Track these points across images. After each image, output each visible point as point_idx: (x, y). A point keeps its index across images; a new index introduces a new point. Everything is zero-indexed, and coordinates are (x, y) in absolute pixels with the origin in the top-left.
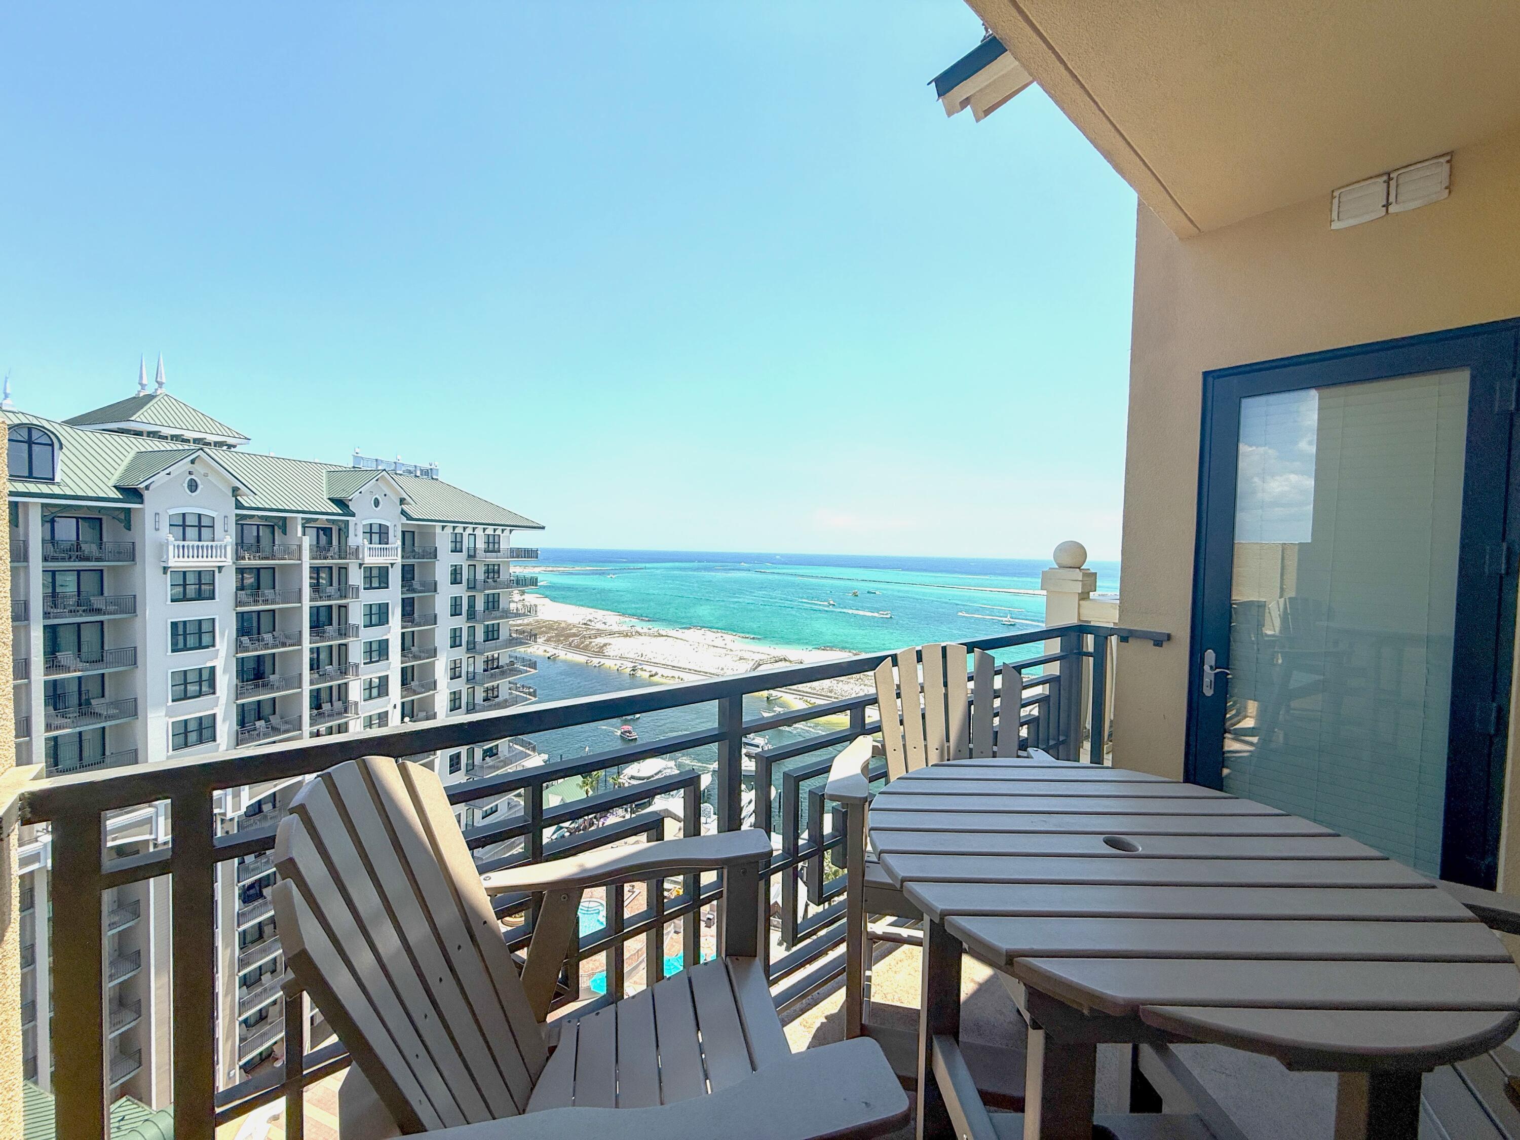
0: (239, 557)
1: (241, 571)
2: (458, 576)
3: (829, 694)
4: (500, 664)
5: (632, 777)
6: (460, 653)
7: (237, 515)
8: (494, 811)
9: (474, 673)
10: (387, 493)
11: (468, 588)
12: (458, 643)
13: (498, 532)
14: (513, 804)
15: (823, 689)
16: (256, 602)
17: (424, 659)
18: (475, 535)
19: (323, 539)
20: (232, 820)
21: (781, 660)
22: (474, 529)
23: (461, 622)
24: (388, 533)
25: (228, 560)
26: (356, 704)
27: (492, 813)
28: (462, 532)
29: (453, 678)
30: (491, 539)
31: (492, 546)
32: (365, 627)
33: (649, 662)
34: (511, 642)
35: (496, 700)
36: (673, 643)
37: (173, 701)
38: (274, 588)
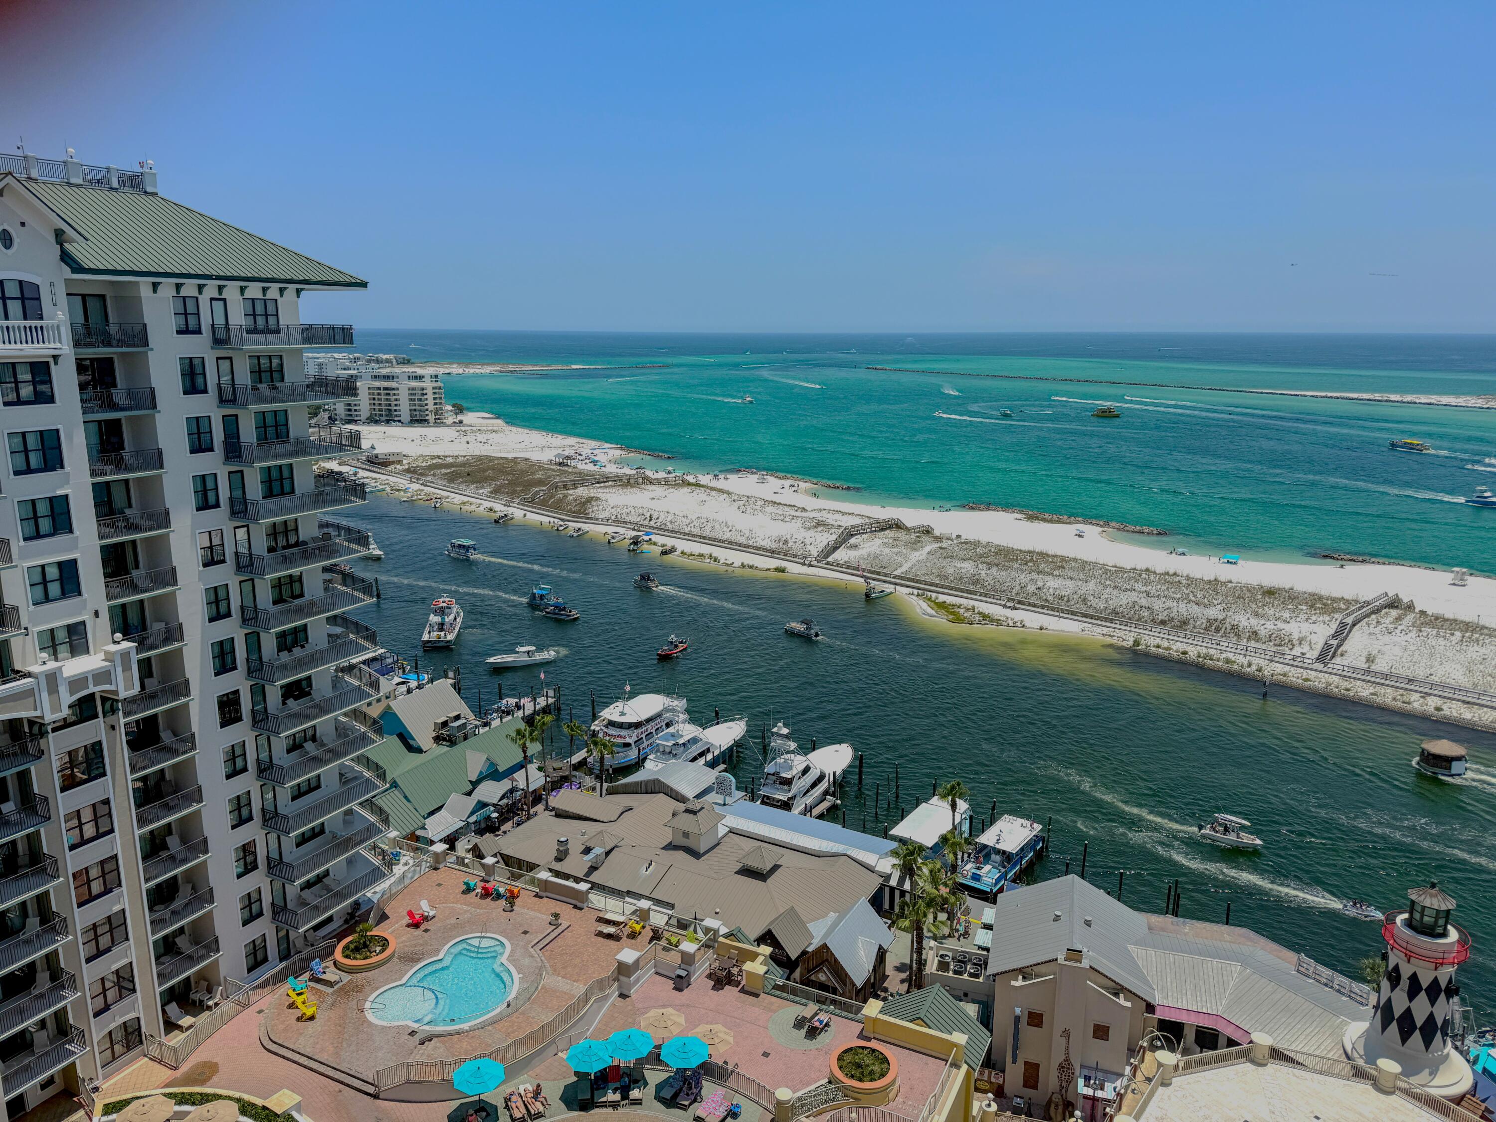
2: (200, 380)
3: (971, 588)
4: (301, 539)
5: (612, 724)
6: (218, 518)
8: (314, 786)
9: (250, 555)
10: (23, 220)
11: (221, 401)
12: (212, 500)
13: (273, 293)
14: (350, 775)
15: (961, 578)
17: (145, 530)
18: (224, 300)
21: (890, 527)
22: (220, 288)
23: (213, 464)
24: (39, 299)
26: (16, 609)
27: (311, 790)
28: (196, 294)
29: (209, 563)
30: (259, 308)
31: (261, 321)
32: (17, 473)
33: (662, 530)
34: (318, 499)
35: (297, 602)
36: (703, 496)
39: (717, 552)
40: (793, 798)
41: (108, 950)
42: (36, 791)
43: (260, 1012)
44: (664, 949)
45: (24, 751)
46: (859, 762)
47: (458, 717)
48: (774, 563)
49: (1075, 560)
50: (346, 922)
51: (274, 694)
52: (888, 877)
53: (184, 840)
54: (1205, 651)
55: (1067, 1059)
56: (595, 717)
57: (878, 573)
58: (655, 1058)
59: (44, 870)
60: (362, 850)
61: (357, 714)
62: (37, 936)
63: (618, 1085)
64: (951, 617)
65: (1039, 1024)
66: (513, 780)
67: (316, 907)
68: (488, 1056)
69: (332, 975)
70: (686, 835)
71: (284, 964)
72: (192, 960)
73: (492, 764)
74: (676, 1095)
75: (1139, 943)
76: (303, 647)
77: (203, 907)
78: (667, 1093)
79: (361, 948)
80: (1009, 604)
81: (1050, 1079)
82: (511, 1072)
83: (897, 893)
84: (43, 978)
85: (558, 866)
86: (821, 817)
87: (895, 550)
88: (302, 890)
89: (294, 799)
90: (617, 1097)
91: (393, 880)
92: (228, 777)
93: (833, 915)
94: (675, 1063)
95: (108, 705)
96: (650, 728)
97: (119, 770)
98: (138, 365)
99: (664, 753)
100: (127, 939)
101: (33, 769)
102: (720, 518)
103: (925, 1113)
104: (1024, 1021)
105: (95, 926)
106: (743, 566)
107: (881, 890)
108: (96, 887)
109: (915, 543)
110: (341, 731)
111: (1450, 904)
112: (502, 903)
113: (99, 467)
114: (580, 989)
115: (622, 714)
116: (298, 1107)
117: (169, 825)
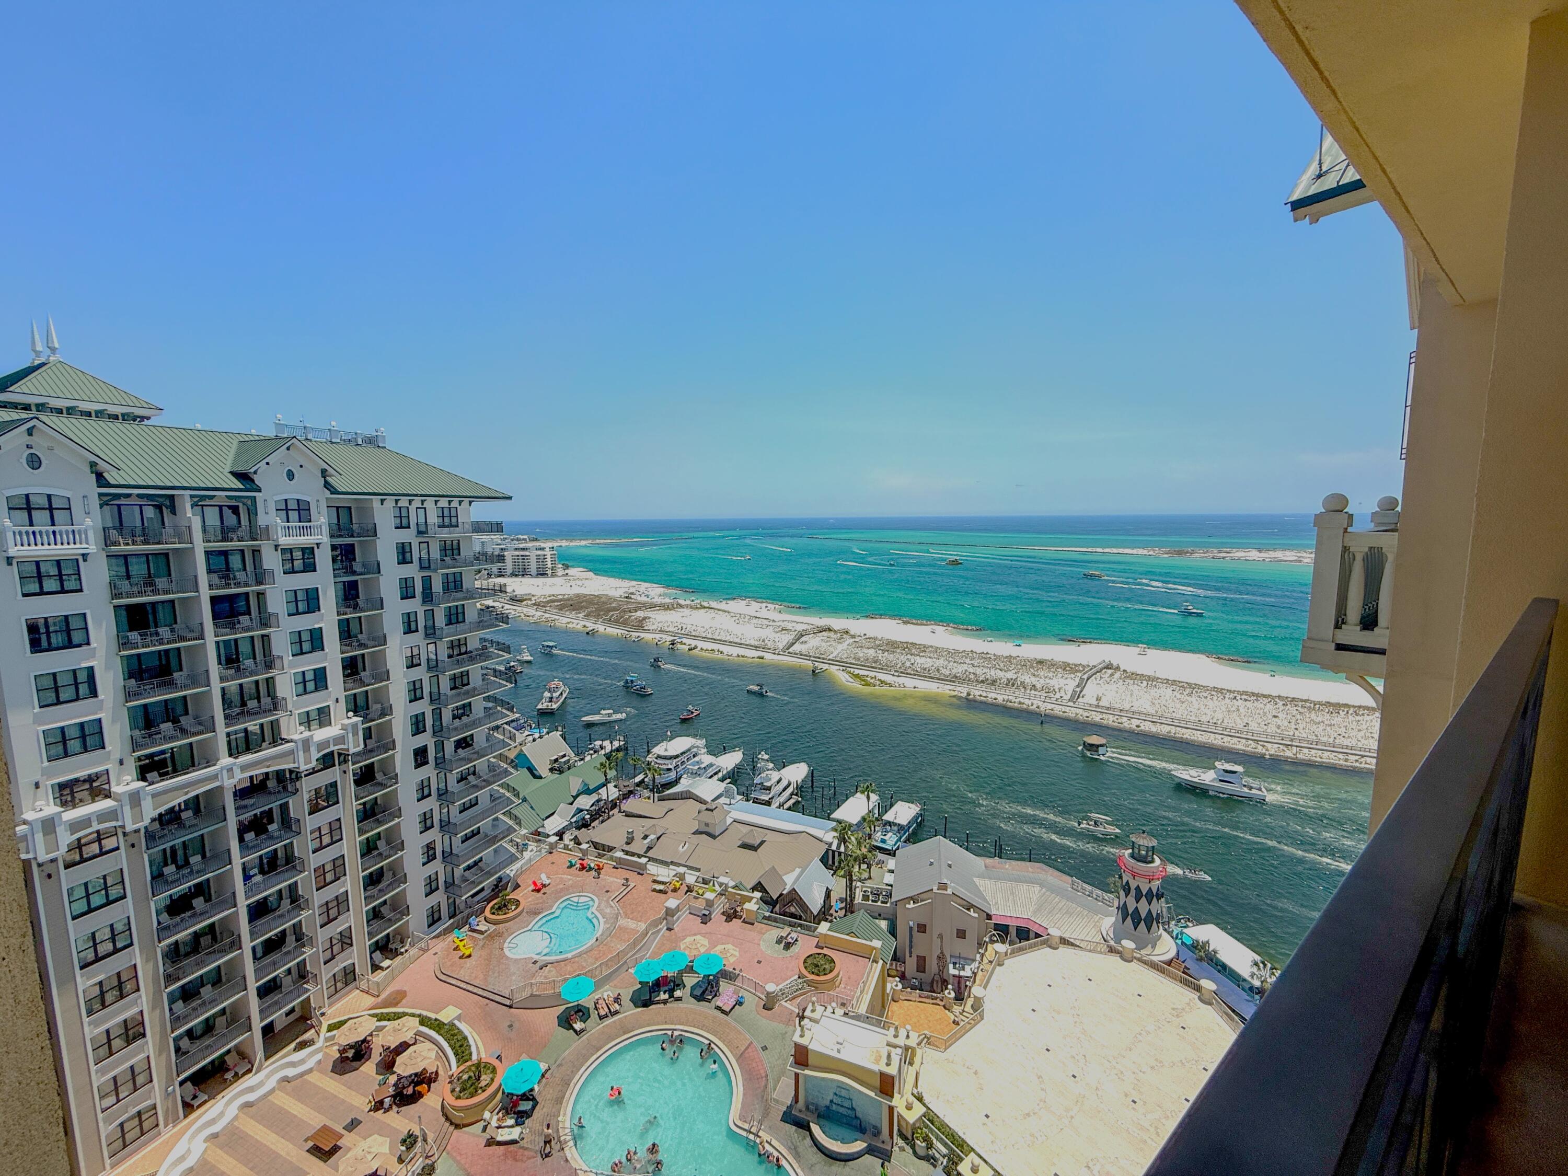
0: (108, 542)
1: (117, 558)
2: (408, 556)
3: (873, 665)
4: (468, 650)
5: (659, 757)
6: (418, 638)
7: (100, 495)
8: (474, 804)
9: (437, 660)
10: (303, 464)
11: (421, 568)
12: (413, 627)
13: (455, 503)
14: (496, 796)
15: (868, 660)
16: (146, 593)
17: (370, 648)
18: (425, 508)
19: (228, 517)
20: (137, 831)
21: (825, 630)
22: (423, 502)
23: (415, 605)
24: (309, 510)
25: (94, 547)
26: (285, 699)
27: (471, 806)
28: (408, 505)
29: (411, 666)
30: (446, 513)
31: (447, 520)
32: (289, 615)
33: (688, 635)
34: (480, 625)
35: (465, 688)
36: (713, 615)
37: (40, 707)
38: (170, 575)
39: (722, 648)
40: (772, 798)
41: (336, 918)
42: (292, 815)
43: (435, 954)
44: (695, 898)
45: (285, 788)
46: (812, 774)
47: (564, 756)
48: (756, 654)
50: (493, 890)
51: (449, 746)
52: (830, 844)
53: (388, 843)
54: (1006, 698)
55: (942, 952)
56: (649, 752)
57: (820, 658)
58: (690, 969)
59: (294, 867)
60: (504, 843)
61: (501, 757)
62: (288, 912)
63: (666, 988)
64: (863, 683)
65: (924, 932)
66: (599, 794)
67: (473, 882)
68: (584, 974)
69: (482, 927)
70: (707, 825)
71: (452, 921)
72: (391, 922)
73: (586, 784)
74: (704, 992)
75: (981, 876)
76: (468, 716)
77: (399, 886)
78: (698, 992)
79: (502, 907)
80: (896, 674)
81: (932, 966)
82: (598, 985)
83: (836, 854)
84: (291, 939)
85: (627, 848)
86: (789, 809)
87: (829, 644)
88: (464, 871)
89: (460, 812)
90: (667, 996)
91: (523, 861)
92: (419, 800)
93: (798, 870)
94: (703, 972)
95: (342, 758)
96: (682, 758)
97: (347, 799)
98: (370, 548)
99: (692, 773)
100: (348, 910)
101: (290, 801)
102: (724, 627)
103: (858, 993)
104: (915, 929)
105: (327, 903)
106: (738, 656)
107: (827, 852)
108: (329, 877)
109: (840, 639)
110: (491, 768)
111: (1154, 843)
112: (593, 873)
113: (342, 610)
114: (642, 926)
115: (666, 750)
116: (459, 1018)
117: (379, 833)
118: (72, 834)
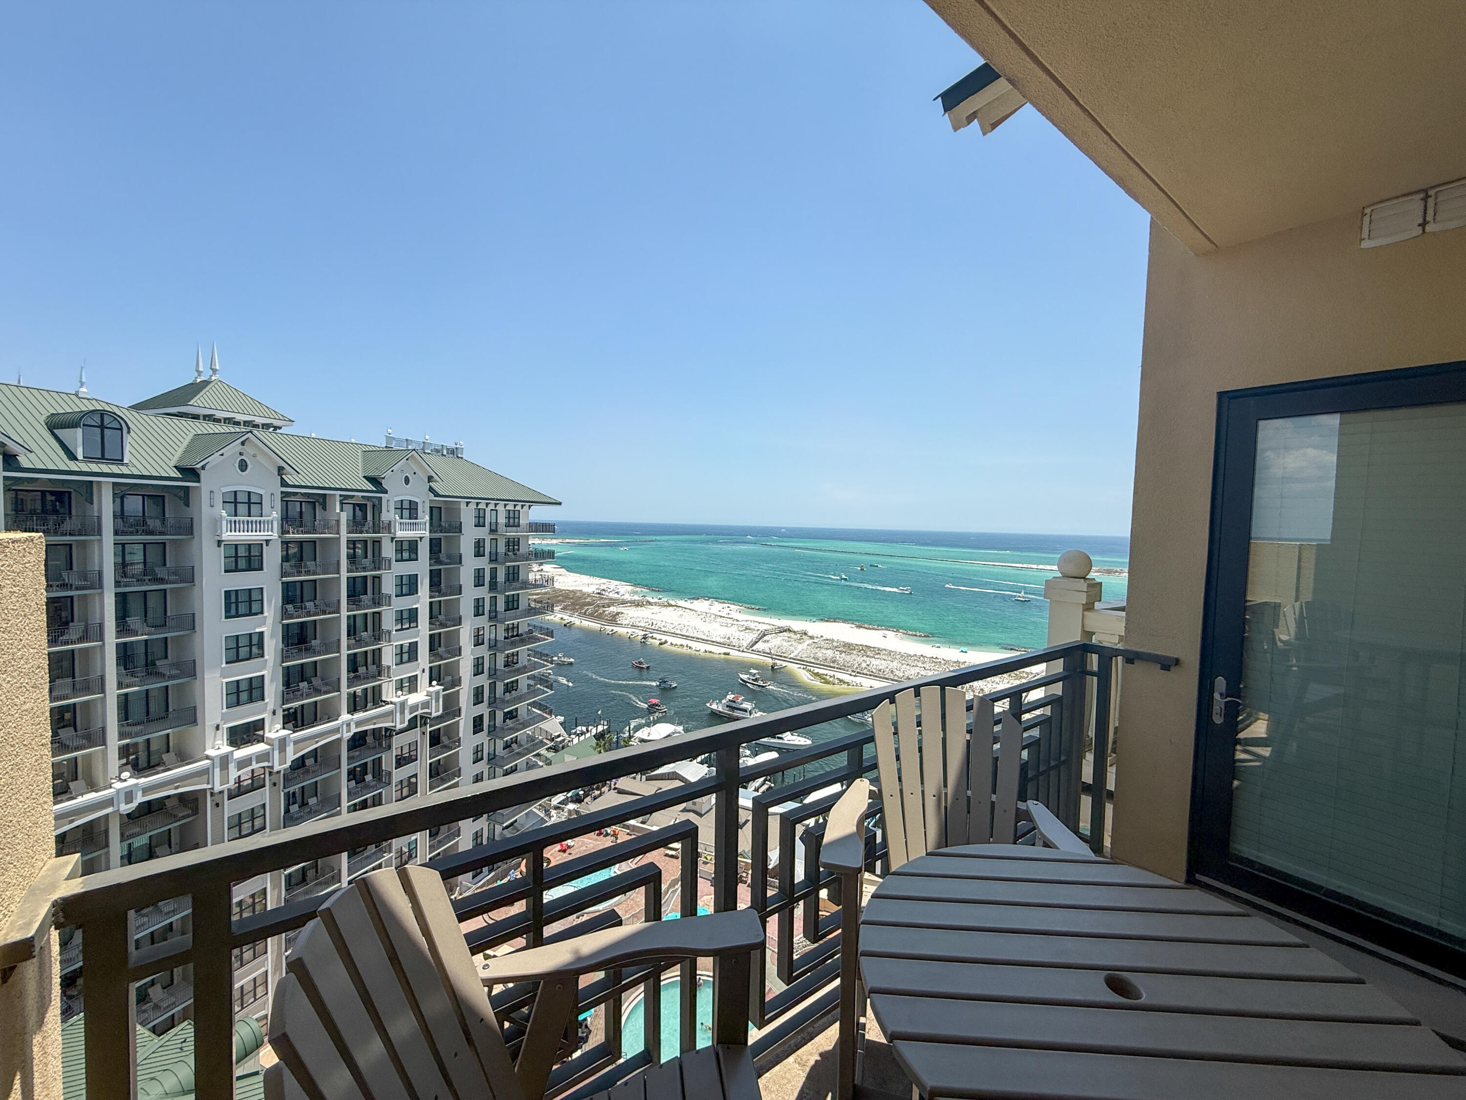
0: (284, 532)
1: (286, 544)
2: (481, 549)
3: (832, 665)
4: (519, 632)
6: (483, 621)
7: (282, 492)
8: (514, 770)
9: (496, 640)
10: (416, 471)
11: (490, 560)
12: (481, 612)
13: (519, 507)
14: (531, 764)
15: (826, 659)
16: (299, 573)
17: (449, 627)
18: (497, 510)
19: (359, 513)
20: (278, 772)
21: (785, 631)
22: (496, 505)
23: (483, 592)
24: (417, 509)
25: (274, 535)
26: (389, 667)
27: (512, 771)
28: (485, 507)
29: (476, 644)
30: (512, 515)
32: (396, 596)
33: (659, 631)
34: (529, 613)
35: (516, 666)
36: (681, 612)
37: (227, 663)
38: (315, 560)
39: (690, 643)
42: (383, 768)
45: (380, 745)
47: (559, 736)
48: (723, 650)
49: (885, 650)
51: (499, 717)
56: (631, 736)
57: (781, 656)
64: (823, 681)
76: (516, 690)
77: (453, 839)
80: (853, 674)
87: (790, 643)
88: (503, 829)
92: (474, 763)
95: (423, 721)
97: (424, 758)
98: (454, 542)
101: (384, 756)
102: (692, 624)
105: (401, 849)
106: (706, 651)
109: (800, 639)
110: (531, 739)
113: (432, 594)
115: (648, 735)
118: (238, 771)
